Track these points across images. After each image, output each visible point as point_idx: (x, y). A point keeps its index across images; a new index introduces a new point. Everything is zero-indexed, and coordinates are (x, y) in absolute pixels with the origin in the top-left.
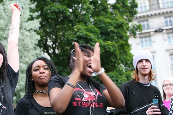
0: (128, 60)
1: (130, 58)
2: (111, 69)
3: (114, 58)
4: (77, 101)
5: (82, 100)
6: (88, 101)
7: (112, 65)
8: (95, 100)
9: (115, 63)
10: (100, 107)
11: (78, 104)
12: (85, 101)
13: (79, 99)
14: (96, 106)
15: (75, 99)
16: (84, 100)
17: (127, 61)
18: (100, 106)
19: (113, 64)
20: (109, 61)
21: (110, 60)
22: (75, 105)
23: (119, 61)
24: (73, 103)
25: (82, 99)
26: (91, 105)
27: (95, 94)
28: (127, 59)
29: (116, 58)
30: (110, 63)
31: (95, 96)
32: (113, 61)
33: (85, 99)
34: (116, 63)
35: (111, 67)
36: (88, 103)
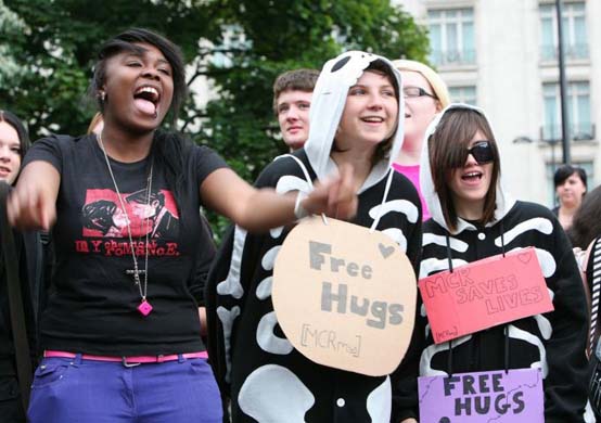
0: (364, 19)
1: (371, 12)
2: (294, 47)
3: (305, 5)
4: (89, 239)
5: (107, 235)
6: (126, 238)
7: (298, 33)
8: (150, 234)
9: (309, 24)
10: (168, 254)
11: (91, 246)
12: (115, 239)
13: (98, 233)
14: (153, 252)
15: (82, 233)
16: (113, 235)
17: (360, 23)
18: (166, 251)
19: (303, 29)
20: (289, 16)
21: (290, 12)
22: (82, 250)
23: (326, 21)
24: (77, 243)
25: (106, 231)
26: (135, 249)
27: (153, 213)
28: (356, 12)
29: (314, 8)
30: (291, 22)
31: (151, 218)
32: (305, 16)
33: (117, 231)
34: (315, 25)
35: (295, 38)
36: (125, 244)
